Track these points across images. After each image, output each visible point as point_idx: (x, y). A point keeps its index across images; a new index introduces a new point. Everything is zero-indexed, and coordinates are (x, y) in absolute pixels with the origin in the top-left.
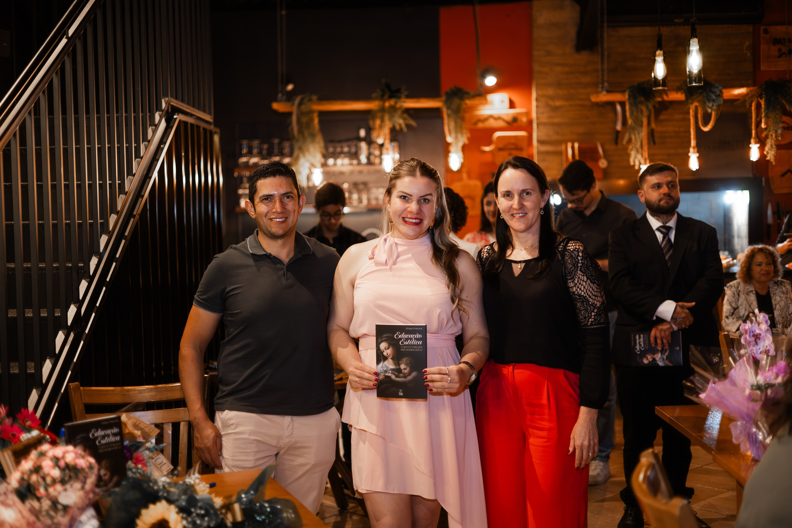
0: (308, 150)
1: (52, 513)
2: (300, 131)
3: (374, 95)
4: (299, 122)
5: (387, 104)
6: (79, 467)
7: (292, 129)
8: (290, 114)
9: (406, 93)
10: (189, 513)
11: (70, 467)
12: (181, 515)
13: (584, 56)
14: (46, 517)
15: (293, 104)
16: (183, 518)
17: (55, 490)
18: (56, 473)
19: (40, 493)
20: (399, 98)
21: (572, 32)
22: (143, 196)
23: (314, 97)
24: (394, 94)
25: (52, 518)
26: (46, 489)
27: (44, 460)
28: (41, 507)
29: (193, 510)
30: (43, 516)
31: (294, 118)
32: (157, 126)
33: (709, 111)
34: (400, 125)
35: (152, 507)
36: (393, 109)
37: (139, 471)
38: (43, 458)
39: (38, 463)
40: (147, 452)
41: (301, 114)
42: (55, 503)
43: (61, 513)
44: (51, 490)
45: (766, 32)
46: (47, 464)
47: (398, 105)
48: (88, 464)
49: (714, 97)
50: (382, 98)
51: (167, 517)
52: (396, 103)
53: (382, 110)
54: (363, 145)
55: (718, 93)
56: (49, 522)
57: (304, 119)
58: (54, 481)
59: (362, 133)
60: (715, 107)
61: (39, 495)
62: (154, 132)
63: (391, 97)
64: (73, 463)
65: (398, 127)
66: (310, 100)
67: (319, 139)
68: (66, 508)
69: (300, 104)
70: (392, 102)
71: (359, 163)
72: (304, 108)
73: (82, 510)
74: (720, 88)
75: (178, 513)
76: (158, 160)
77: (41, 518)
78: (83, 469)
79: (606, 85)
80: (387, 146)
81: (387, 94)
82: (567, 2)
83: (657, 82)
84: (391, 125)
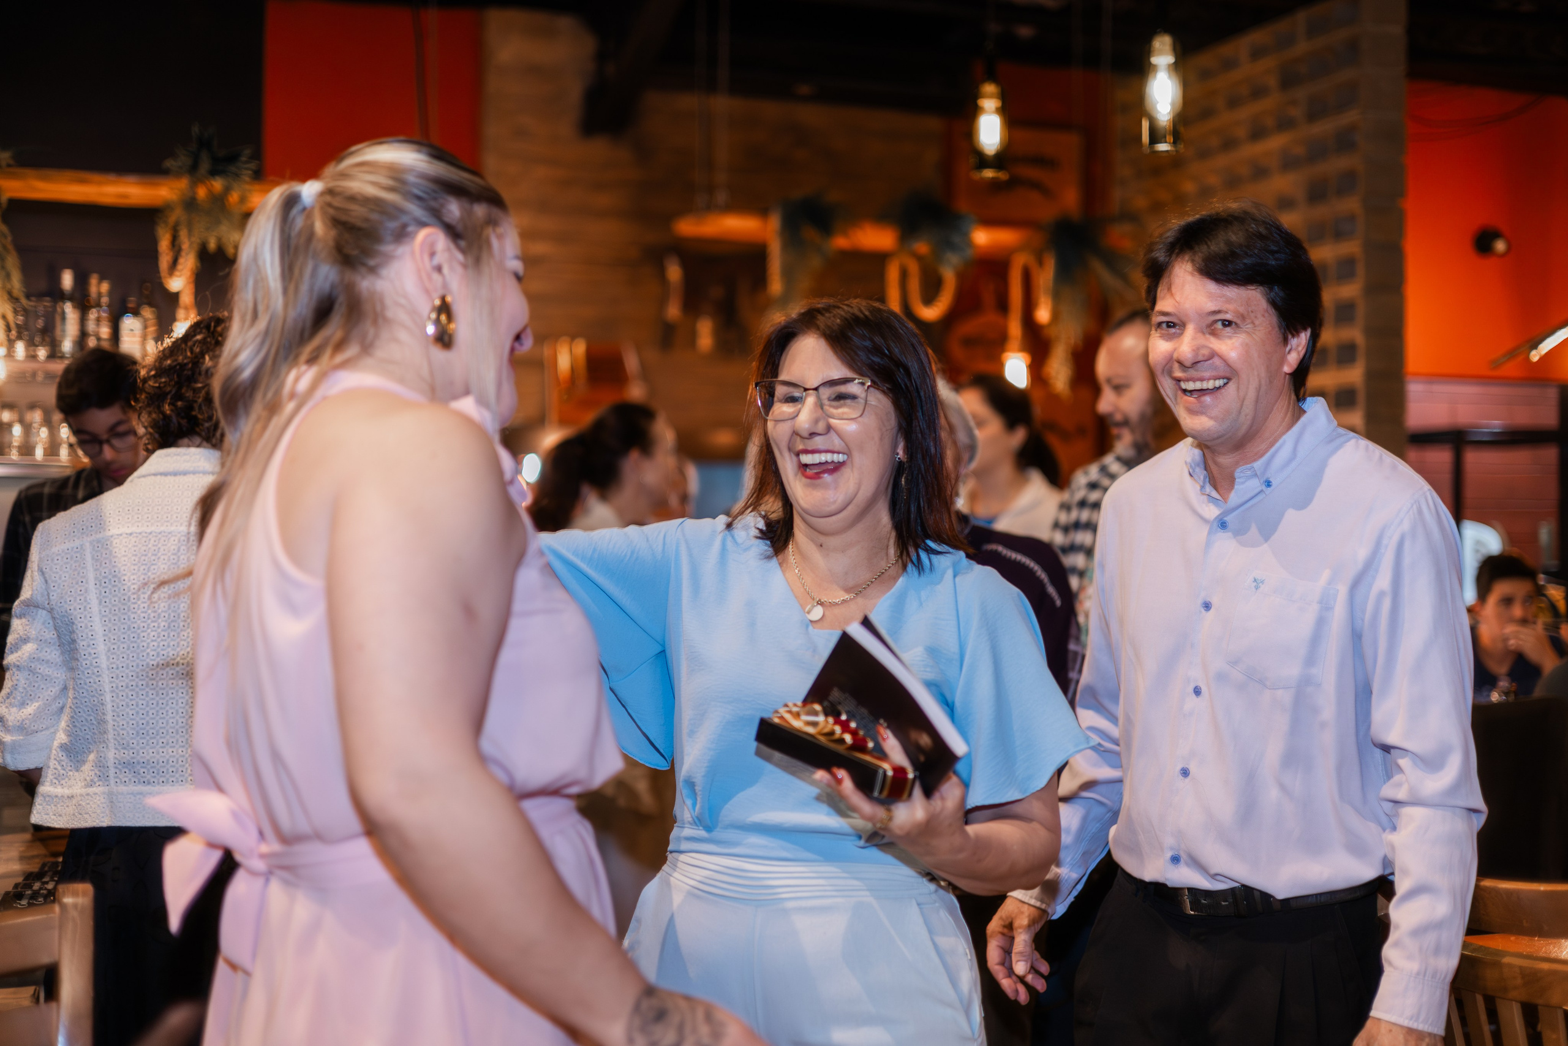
5: (202, 192)
13: (599, 148)
20: (237, 176)
21: (574, 91)
24: (223, 165)
47: (234, 197)
49: (958, 240)
50: (193, 172)
52: (227, 190)
53: (190, 204)
54: (70, 312)
55: (966, 230)
59: (67, 280)
63: (214, 173)
70: (218, 184)
74: (968, 223)
79: (721, 197)
80: (187, 298)
81: (205, 165)
82: (565, 23)
83: (982, 160)
84: (212, 245)
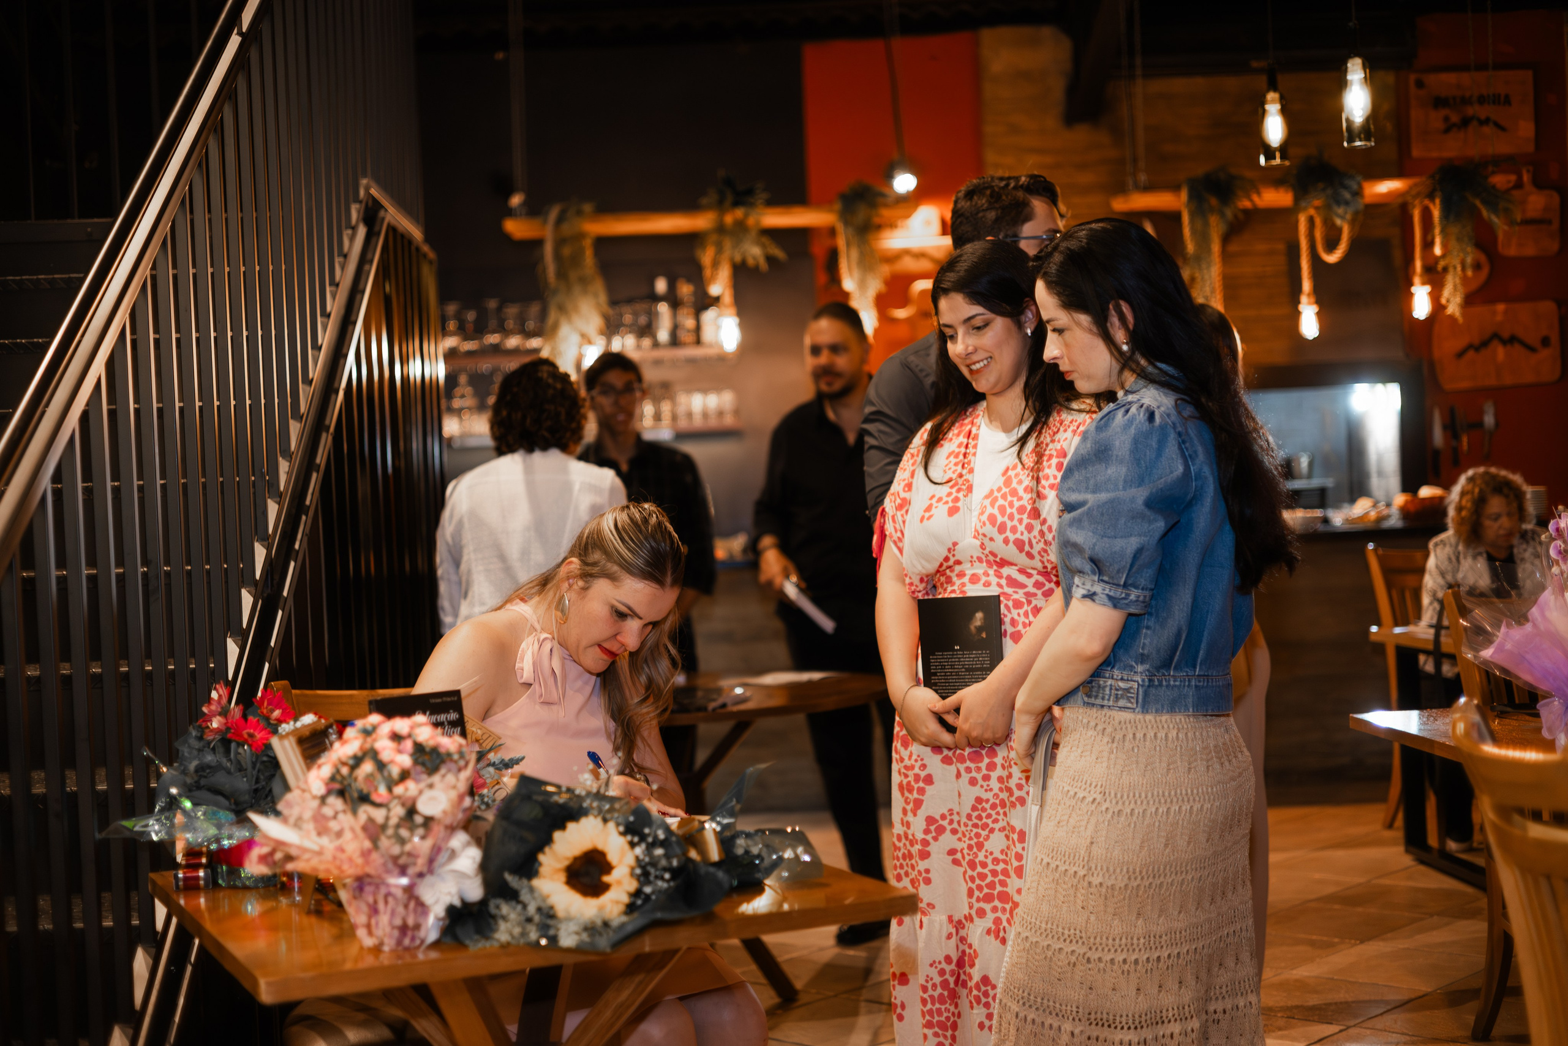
0: (576, 309)
1: (404, 833)
2: (562, 275)
3: (704, 201)
4: (558, 256)
5: (729, 219)
6: (442, 750)
7: (544, 270)
8: (536, 244)
9: (764, 196)
10: (643, 838)
11: (428, 749)
12: (629, 838)
13: (1081, 135)
14: (393, 840)
15: (545, 222)
16: (632, 845)
17: (407, 789)
18: (405, 760)
19: (380, 796)
20: (751, 205)
21: (1058, 87)
22: (346, 356)
23: (588, 207)
24: (742, 198)
25: (402, 841)
26: (390, 789)
27: (375, 740)
28: (387, 818)
29: (647, 831)
30: (389, 837)
31: (548, 249)
32: (354, 229)
33: (1338, 222)
34: (754, 258)
35: (571, 826)
36: (741, 227)
37: (486, 799)
38: (374, 736)
39: (368, 746)
40: (491, 769)
41: (559, 243)
42: (411, 811)
43: (421, 831)
44: (399, 790)
45: (1420, 84)
46: (385, 747)
47: (751, 221)
48: (456, 745)
49: (1347, 195)
50: (720, 206)
51: (600, 846)
52: (746, 215)
53: (720, 230)
54: (663, 308)
55: (1355, 187)
56: (396, 850)
57: (567, 251)
58: (405, 775)
59: (661, 286)
60: (1348, 216)
61: (378, 800)
62: (352, 239)
63: (736, 204)
64: (432, 743)
65: (751, 262)
66: (579, 213)
67: (599, 287)
68: (428, 821)
69: (560, 220)
70: (739, 213)
71: (656, 344)
72: (567, 229)
73: (452, 829)
74: (1359, 178)
75: (623, 834)
76: (363, 292)
77: (384, 842)
78: (449, 755)
79: (1143, 177)
80: (728, 298)
81: (730, 198)
82: (1047, 32)
83: (1269, 153)
84: (738, 258)
